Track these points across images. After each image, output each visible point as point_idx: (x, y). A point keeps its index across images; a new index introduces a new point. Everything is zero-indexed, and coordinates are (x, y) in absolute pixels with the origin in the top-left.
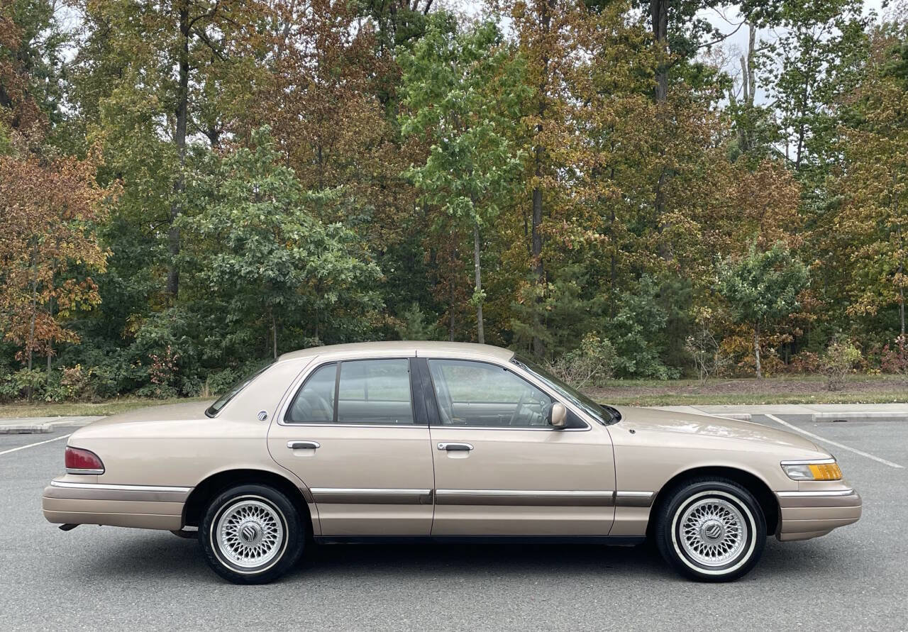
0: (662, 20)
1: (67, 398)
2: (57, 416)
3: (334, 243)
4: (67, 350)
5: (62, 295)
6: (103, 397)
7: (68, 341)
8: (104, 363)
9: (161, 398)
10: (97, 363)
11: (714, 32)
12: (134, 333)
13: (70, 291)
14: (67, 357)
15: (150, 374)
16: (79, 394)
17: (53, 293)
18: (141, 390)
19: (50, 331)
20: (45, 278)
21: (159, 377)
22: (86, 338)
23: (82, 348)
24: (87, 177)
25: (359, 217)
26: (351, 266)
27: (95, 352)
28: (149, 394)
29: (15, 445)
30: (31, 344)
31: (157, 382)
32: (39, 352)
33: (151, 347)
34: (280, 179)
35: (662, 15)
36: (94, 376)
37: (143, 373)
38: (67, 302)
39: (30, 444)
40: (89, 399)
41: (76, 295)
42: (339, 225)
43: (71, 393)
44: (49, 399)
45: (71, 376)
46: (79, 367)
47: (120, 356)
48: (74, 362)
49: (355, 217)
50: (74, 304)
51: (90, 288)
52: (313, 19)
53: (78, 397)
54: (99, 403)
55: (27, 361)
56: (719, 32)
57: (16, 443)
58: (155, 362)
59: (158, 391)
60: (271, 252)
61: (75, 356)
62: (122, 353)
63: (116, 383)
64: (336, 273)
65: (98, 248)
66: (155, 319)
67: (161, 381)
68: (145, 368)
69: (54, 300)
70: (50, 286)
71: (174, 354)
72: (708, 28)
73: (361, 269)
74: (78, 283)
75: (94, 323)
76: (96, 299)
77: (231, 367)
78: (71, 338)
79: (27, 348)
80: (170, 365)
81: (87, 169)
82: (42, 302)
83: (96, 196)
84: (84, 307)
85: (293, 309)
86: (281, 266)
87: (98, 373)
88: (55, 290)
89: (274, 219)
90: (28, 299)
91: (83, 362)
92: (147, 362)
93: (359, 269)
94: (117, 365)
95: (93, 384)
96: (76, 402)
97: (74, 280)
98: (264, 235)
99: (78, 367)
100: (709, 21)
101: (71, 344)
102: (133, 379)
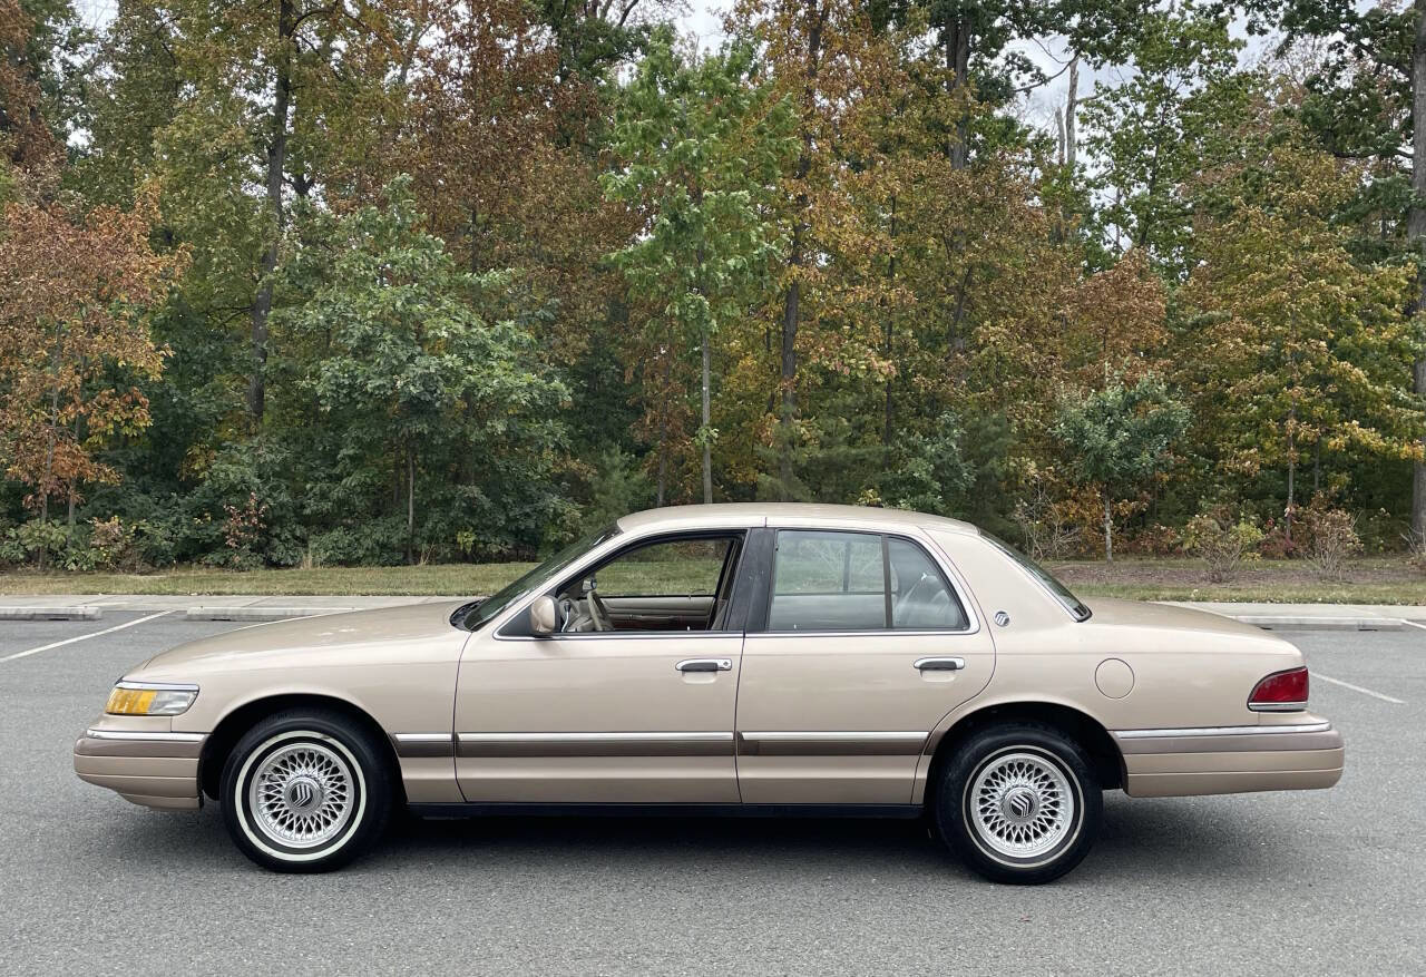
0: (962, 52)
1: (99, 566)
2: (96, 593)
3: (501, 349)
4: (98, 494)
5: (94, 412)
6: (153, 566)
7: (102, 481)
8: (154, 515)
9: (240, 569)
10: (143, 515)
11: (1035, 72)
12: (197, 472)
13: (106, 406)
14: (97, 504)
15: (224, 534)
16: (117, 560)
17: (82, 409)
18: (210, 556)
19: (75, 464)
20: (70, 387)
21: (238, 538)
22: (128, 477)
23: (120, 491)
24: (135, 237)
25: (537, 313)
26: (525, 384)
27: (141, 498)
28: (222, 563)
29: (51, 638)
30: (47, 484)
31: (234, 545)
32: (59, 496)
33: (227, 493)
34: (424, 253)
35: (962, 44)
36: (139, 533)
37: (214, 531)
38: (101, 423)
39: (73, 637)
40: (132, 569)
41: (116, 413)
42: (510, 324)
43: (106, 558)
44: (73, 567)
45: (106, 533)
46: (117, 520)
47: (177, 504)
48: (109, 512)
49: (530, 313)
50: (111, 426)
51: (136, 402)
52: (470, 25)
53: (118, 564)
54: (147, 574)
55: (40, 509)
56: (1042, 72)
57: (51, 635)
58: (231, 516)
59: (237, 559)
60: (411, 359)
61: (111, 503)
62: (180, 501)
63: (172, 544)
64: (503, 393)
65: (151, 345)
66: (233, 452)
67: (240, 543)
68: (216, 524)
69: (83, 419)
70: (77, 398)
71: (260, 503)
72: (1026, 66)
73: (540, 389)
74: (117, 395)
75: (139, 455)
76: (145, 421)
77: (345, 526)
78: (109, 476)
79: (41, 490)
80: (255, 520)
81: (135, 224)
82: (64, 422)
83: (150, 267)
84: (126, 431)
85: (440, 443)
86: (427, 379)
87: (147, 528)
88: (84, 404)
89: (414, 309)
90: (43, 416)
91: (122, 513)
92: (219, 515)
93: (537, 388)
94: (174, 519)
95: (138, 546)
96: (113, 571)
97: (113, 390)
98: (401, 333)
99: (115, 520)
100: (1028, 55)
101: (105, 486)
102: (197, 540)
